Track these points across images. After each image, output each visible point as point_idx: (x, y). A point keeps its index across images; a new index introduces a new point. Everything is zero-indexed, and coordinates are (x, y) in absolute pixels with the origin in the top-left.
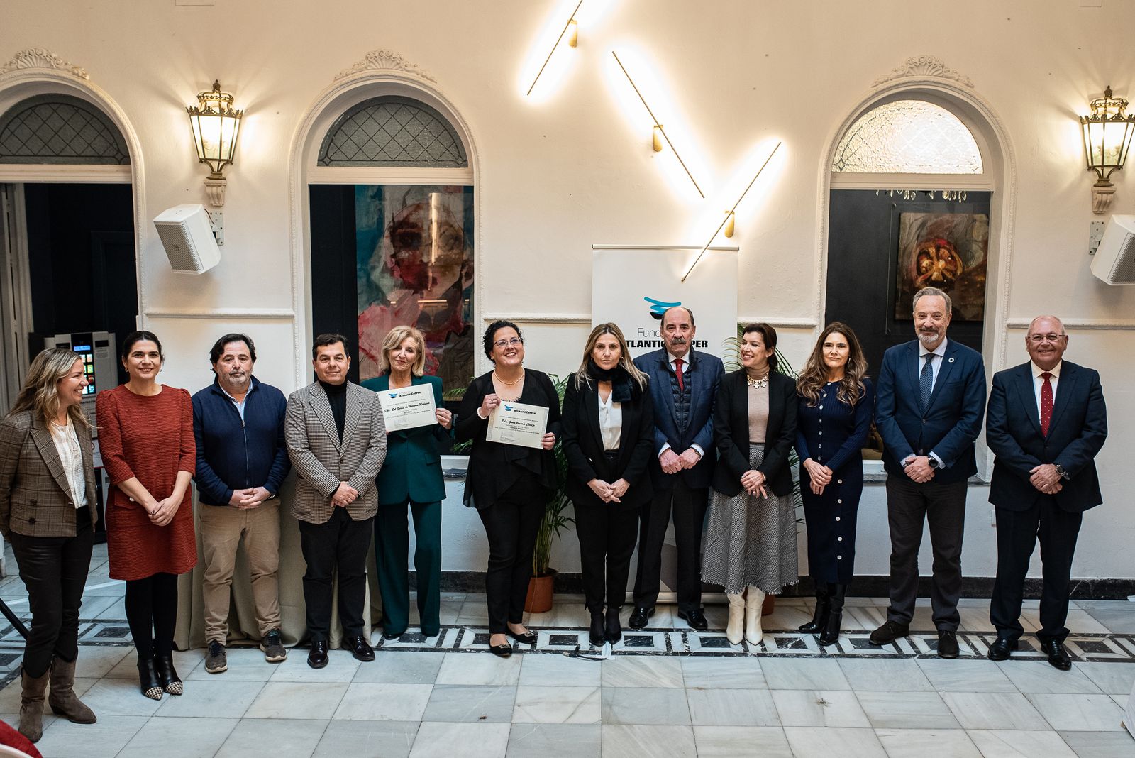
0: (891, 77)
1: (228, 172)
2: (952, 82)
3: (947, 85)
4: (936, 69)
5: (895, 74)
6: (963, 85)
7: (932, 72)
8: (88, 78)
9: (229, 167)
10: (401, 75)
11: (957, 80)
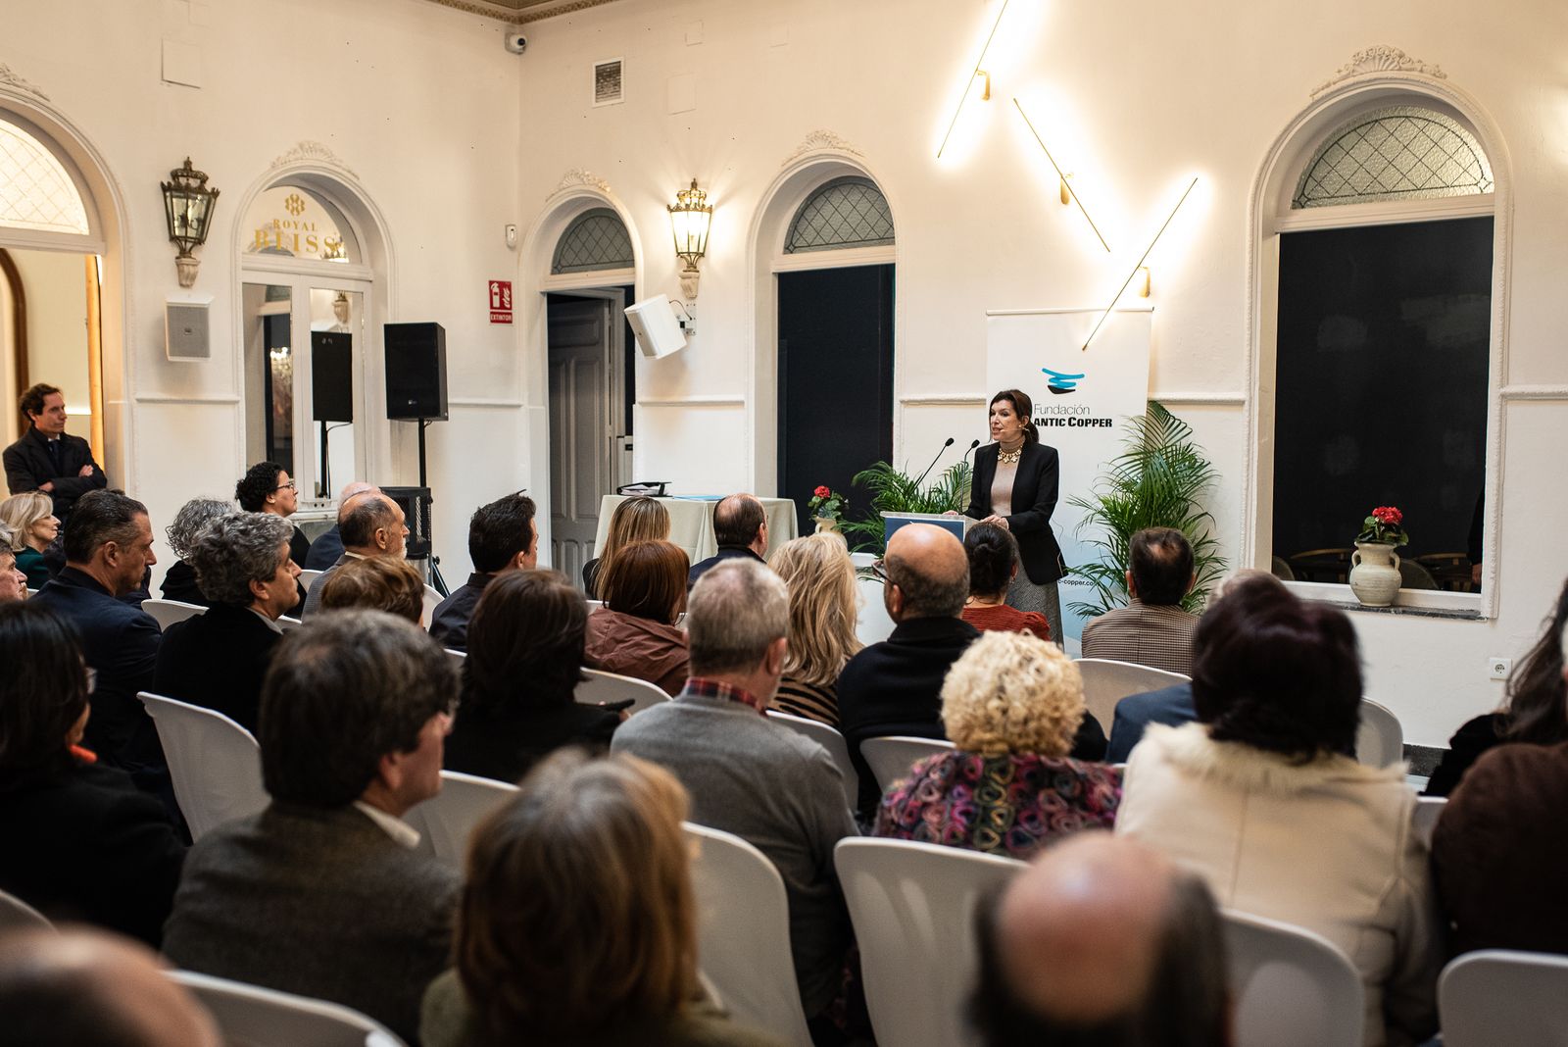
0: (1335, 79)
1: (701, 265)
2: (1415, 75)
3: (1406, 80)
4: (1390, 61)
5: (1338, 76)
6: (1430, 77)
7: (1386, 65)
8: (608, 189)
9: (702, 260)
10: (833, 153)
11: (1421, 71)
